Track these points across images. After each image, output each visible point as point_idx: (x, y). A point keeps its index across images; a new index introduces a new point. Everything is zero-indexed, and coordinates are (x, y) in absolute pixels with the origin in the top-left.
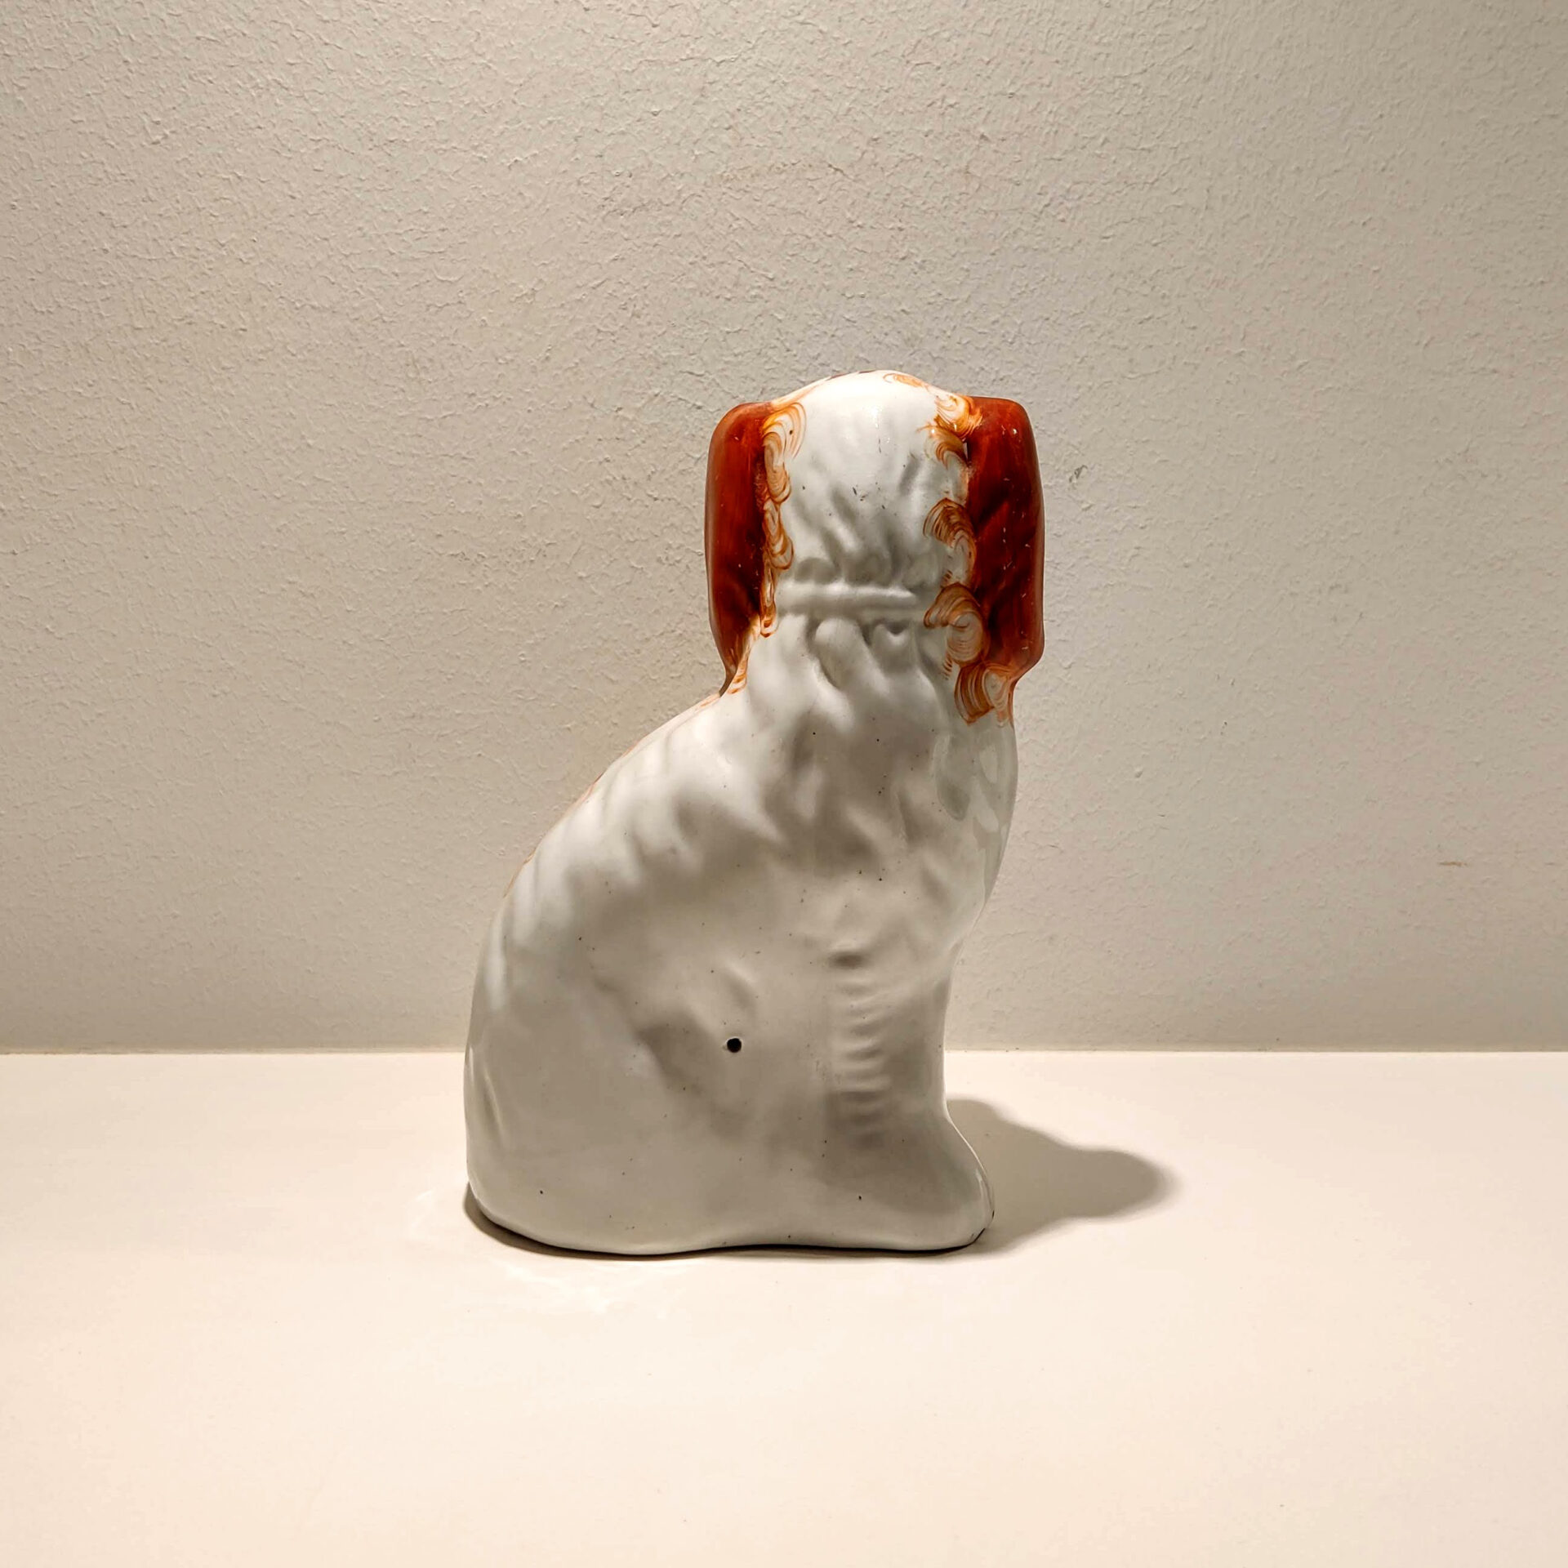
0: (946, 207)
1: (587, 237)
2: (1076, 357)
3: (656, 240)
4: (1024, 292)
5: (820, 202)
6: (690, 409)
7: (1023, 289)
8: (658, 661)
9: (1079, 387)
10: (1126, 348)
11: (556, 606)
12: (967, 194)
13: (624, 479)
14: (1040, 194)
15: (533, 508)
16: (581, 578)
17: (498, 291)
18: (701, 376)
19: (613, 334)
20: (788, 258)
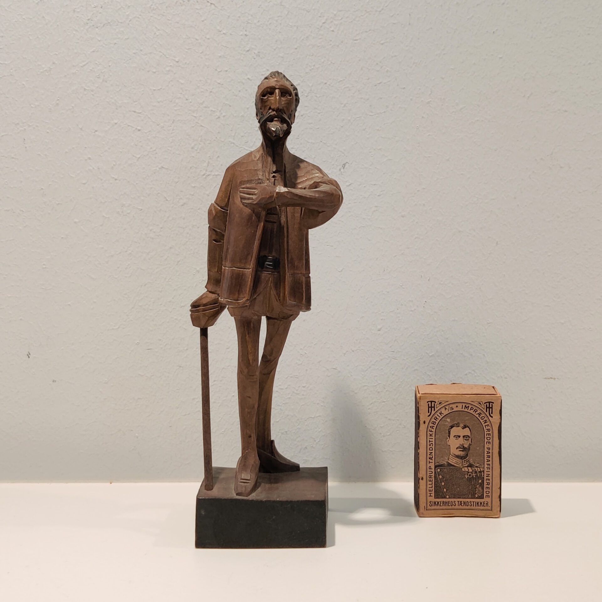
0: (270, 24)
1: (79, 39)
2: (342, 104)
3: (115, 41)
4: (313, 69)
5: (203, 21)
6: (134, 131)
7: (312, 67)
8: (118, 268)
9: (343, 120)
10: (368, 99)
11: (62, 238)
12: (282, 17)
13: (99, 169)
14: (320, 17)
15: (50, 185)
16: (75, 222)
17: (31, 69)
18: (140, 113)
19: (92, 91)
20: (187, 50)
